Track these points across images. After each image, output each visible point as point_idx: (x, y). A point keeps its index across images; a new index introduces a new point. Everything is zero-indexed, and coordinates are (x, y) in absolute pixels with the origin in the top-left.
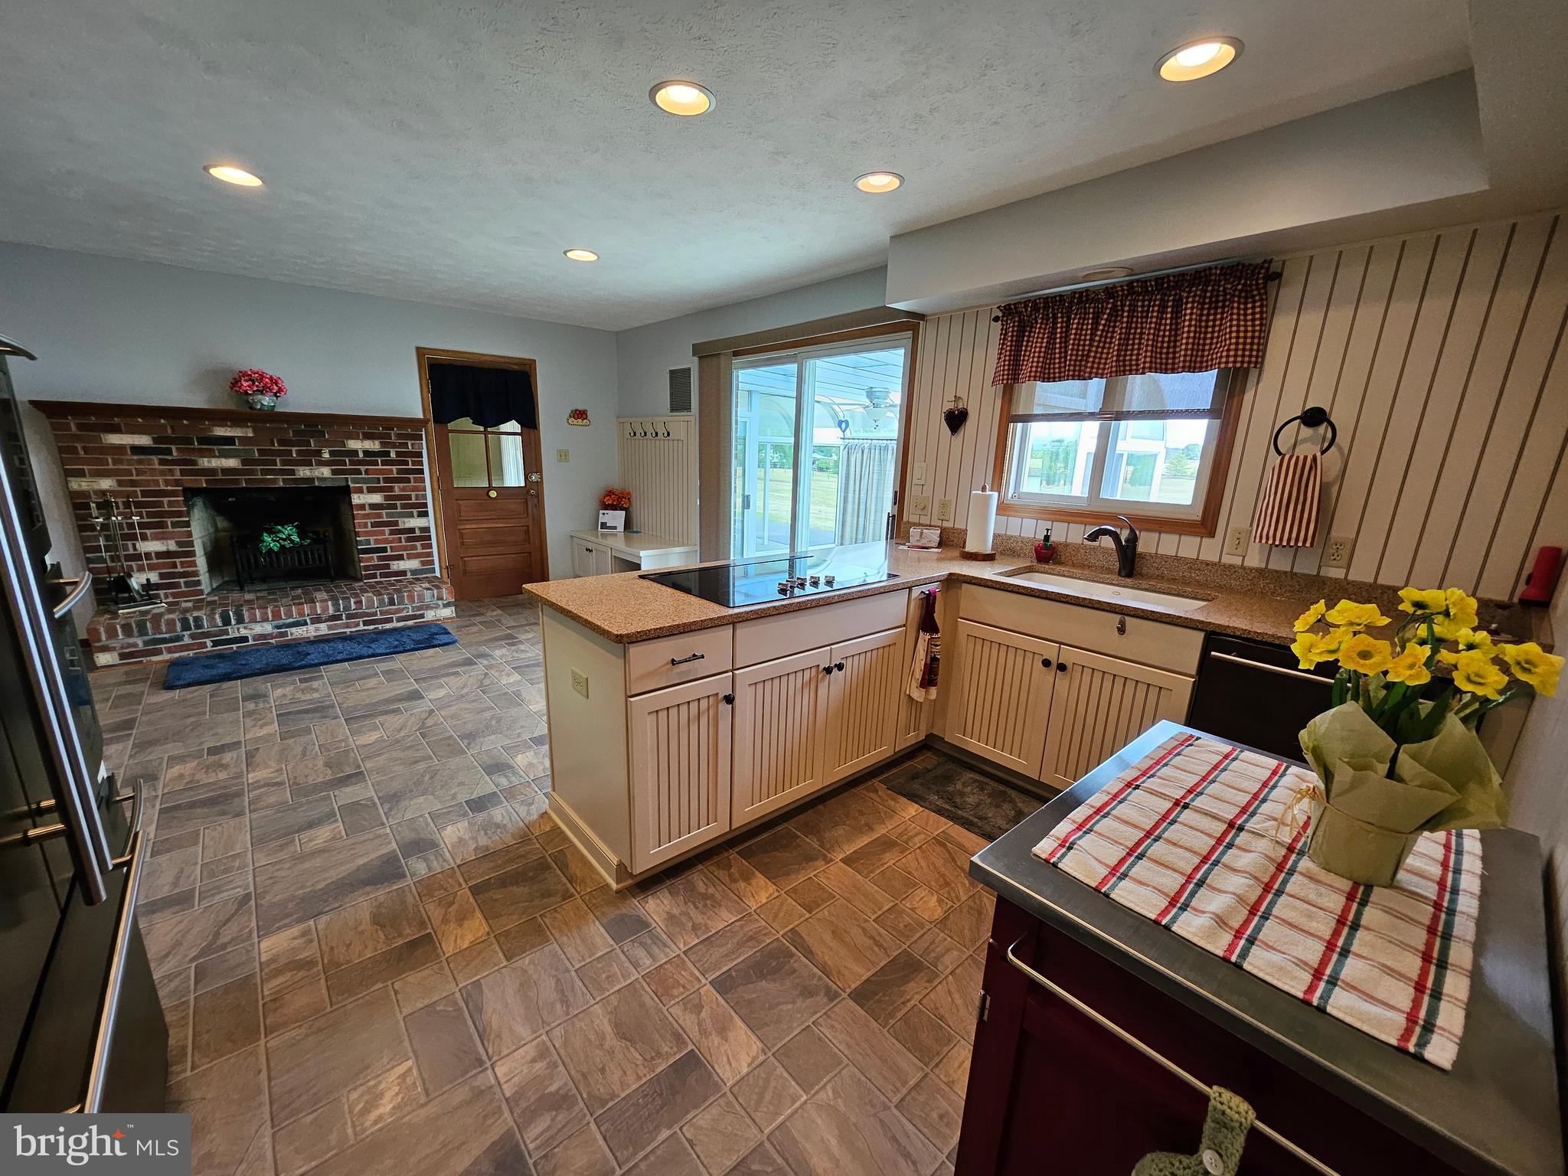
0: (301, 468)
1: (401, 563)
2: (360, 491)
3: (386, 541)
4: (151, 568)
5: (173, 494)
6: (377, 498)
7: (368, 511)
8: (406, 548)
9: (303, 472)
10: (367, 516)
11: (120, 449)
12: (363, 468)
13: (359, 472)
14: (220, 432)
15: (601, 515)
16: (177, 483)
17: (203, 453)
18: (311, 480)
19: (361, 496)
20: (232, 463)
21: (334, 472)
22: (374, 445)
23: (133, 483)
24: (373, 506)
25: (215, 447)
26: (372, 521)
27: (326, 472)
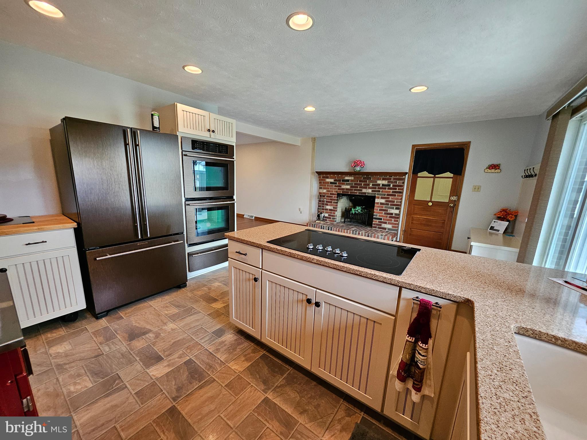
0: (364, 189)
1: (385, 225)
2: (378, 198)
3: (383, 216)
4: (326, 213)
5: (335, 194)
6: (383, 201)
7: (379, 205)
8: (388, 220)
9: (364, 191)
10: (379, 207)
11: (328, 183)
12: (381, 190)
13: (379, 191)
14: (347, 178)
16: (337, 192)
17: (343, 184)
18: (365, 193)
19: (378, 199)
20: (348, 187)
21: (372, 191)
22: (386, 183)
23: (329, 191)
24: (381, 204)
25: (345, 182)
26: (380, 208)
27: (370, 191)
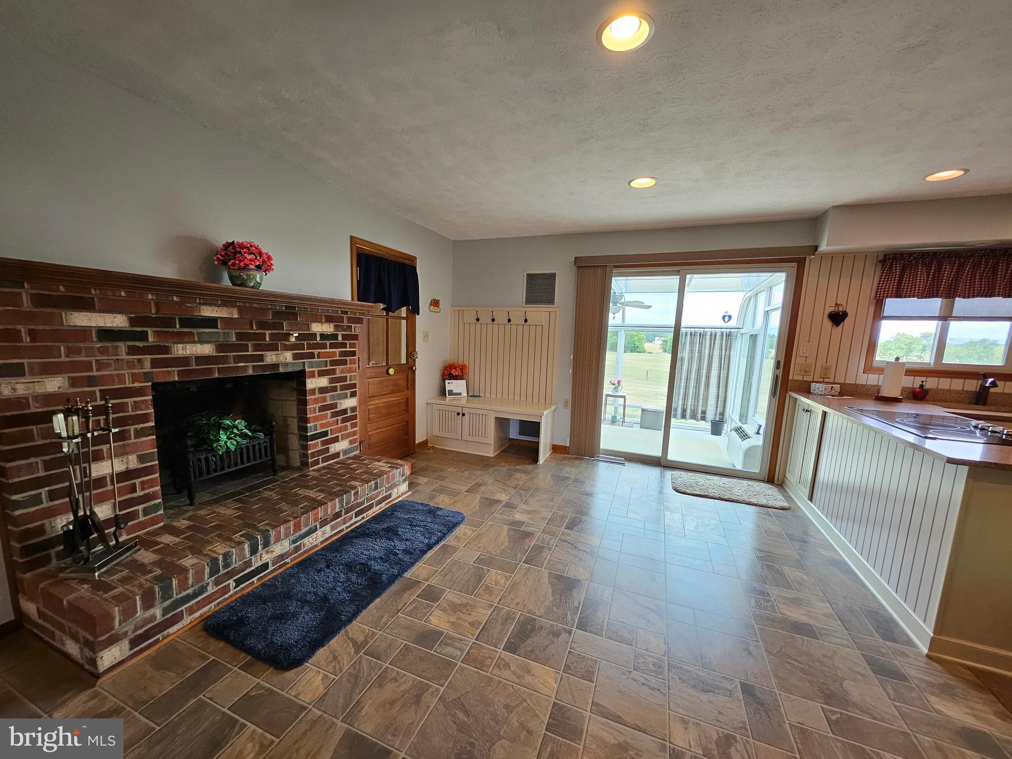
0: (268, 353)
1: (337, 444)
2: (312, 375)
3: (328, 424)
5: (140, 392)
6: (323, 382)
7: (317, 396)
8: (340, 430)
9: (271, 358)
10: (316, 401)
11: (83, 333)
12: (316, 351)
13: (312, 356)
14: (208, 312)
15: (447, 384)
16: (146, 376)
17: (182, 338)
18: (276, 366)
19: (314, 380)
20: (207, 349)
21: (295, 357)
22: (328, 328)
23: (91, 381)
24: (323, 390)
25: (195, 331)
26: (320, 405)
27: (288, 356)
